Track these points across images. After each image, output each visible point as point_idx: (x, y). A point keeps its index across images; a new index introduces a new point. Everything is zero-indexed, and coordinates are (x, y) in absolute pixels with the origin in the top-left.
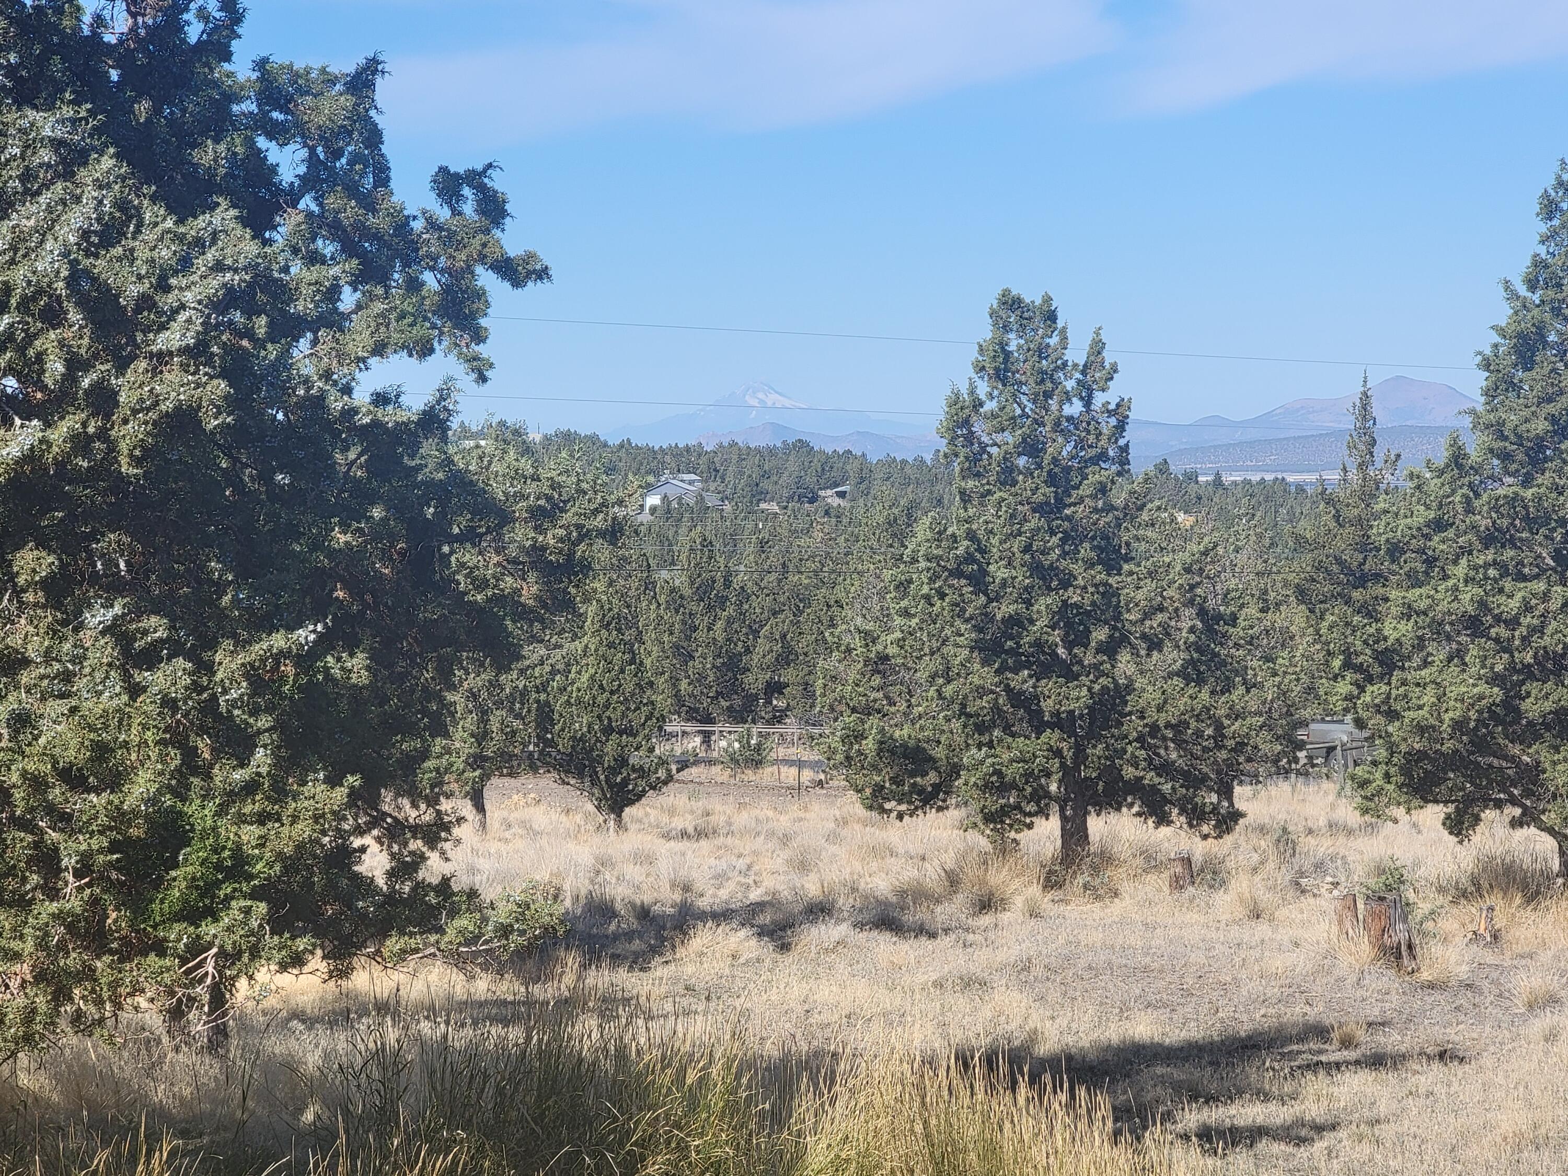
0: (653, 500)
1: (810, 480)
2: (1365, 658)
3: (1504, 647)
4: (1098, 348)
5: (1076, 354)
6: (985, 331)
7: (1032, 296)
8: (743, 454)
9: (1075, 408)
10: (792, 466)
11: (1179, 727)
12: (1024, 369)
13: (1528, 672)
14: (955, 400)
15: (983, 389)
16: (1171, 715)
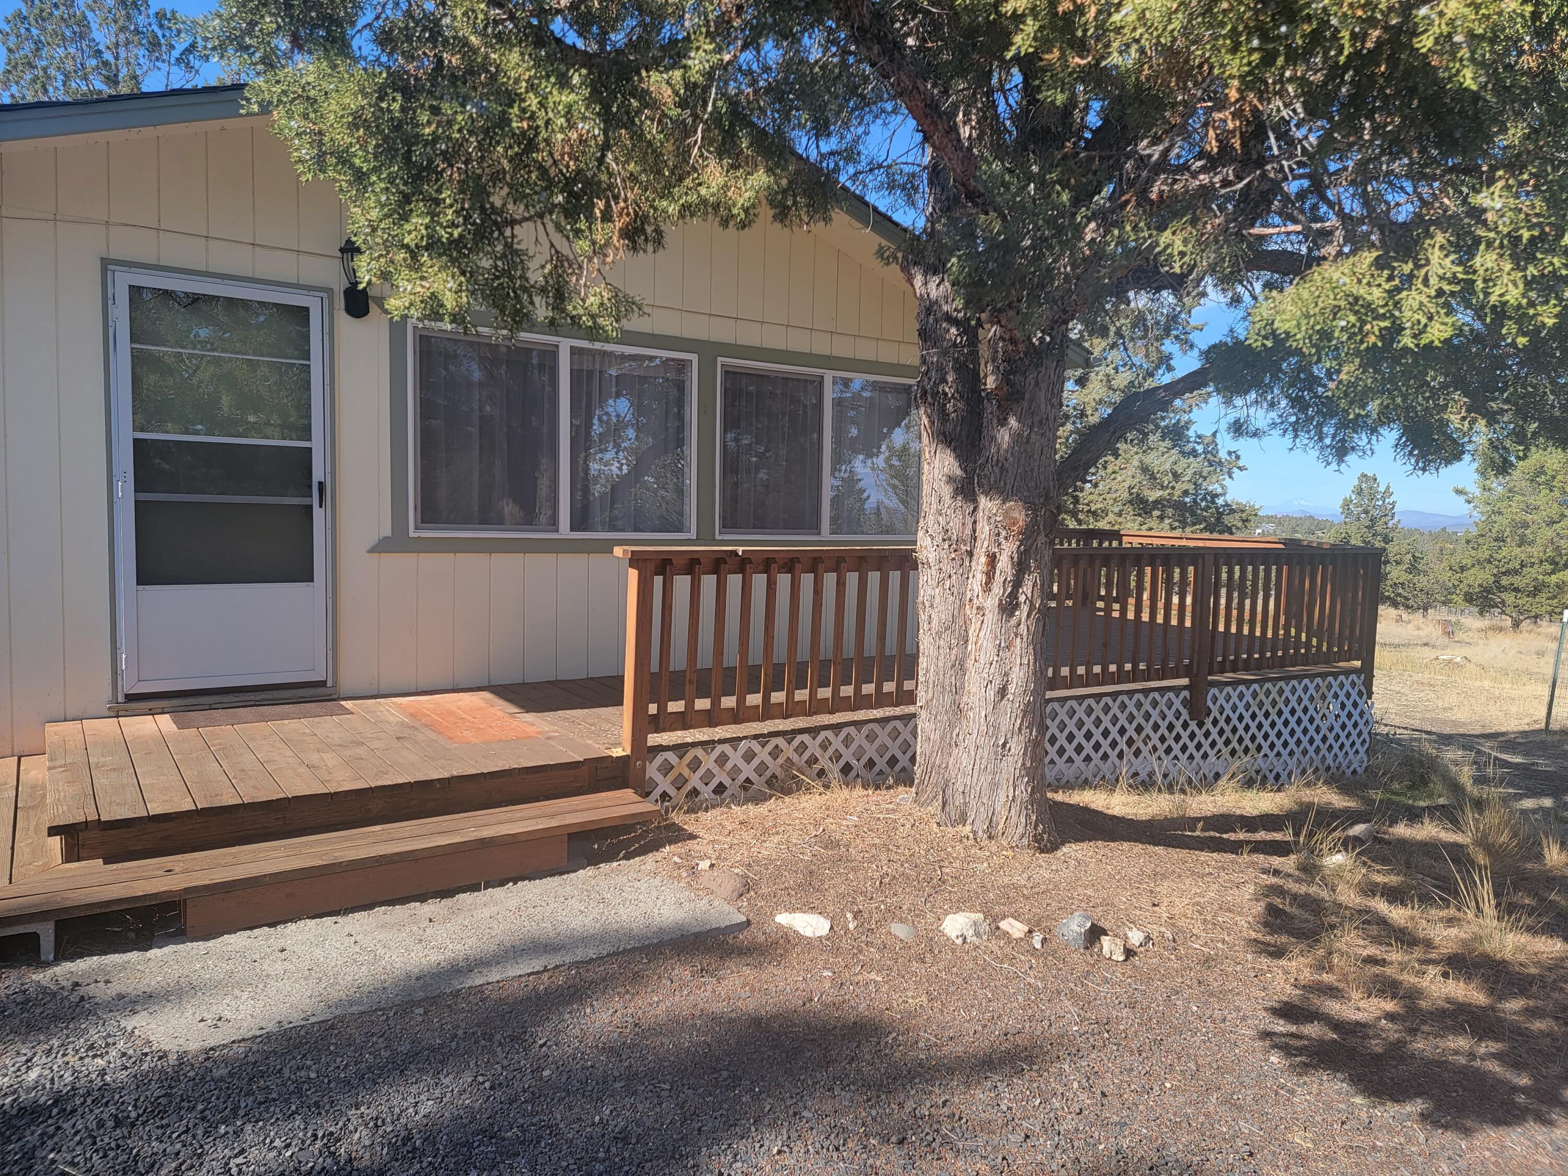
0: (1259, 531)
1: (1313, 528)
2: (1456, 568)
3: (1497, 567)
4: (1388, 487)
5: (1382, 489)
6: (1356, 483)
7: (1370, 474)
8: (1291, 519)
9: (1380, 503)
10: (1307, 522)
11: (1403, 584)
12: (1366, 492)
13: (1504, 573)
14: (1345, 499)
15: (1353, 497)
16: (1401, 580)
